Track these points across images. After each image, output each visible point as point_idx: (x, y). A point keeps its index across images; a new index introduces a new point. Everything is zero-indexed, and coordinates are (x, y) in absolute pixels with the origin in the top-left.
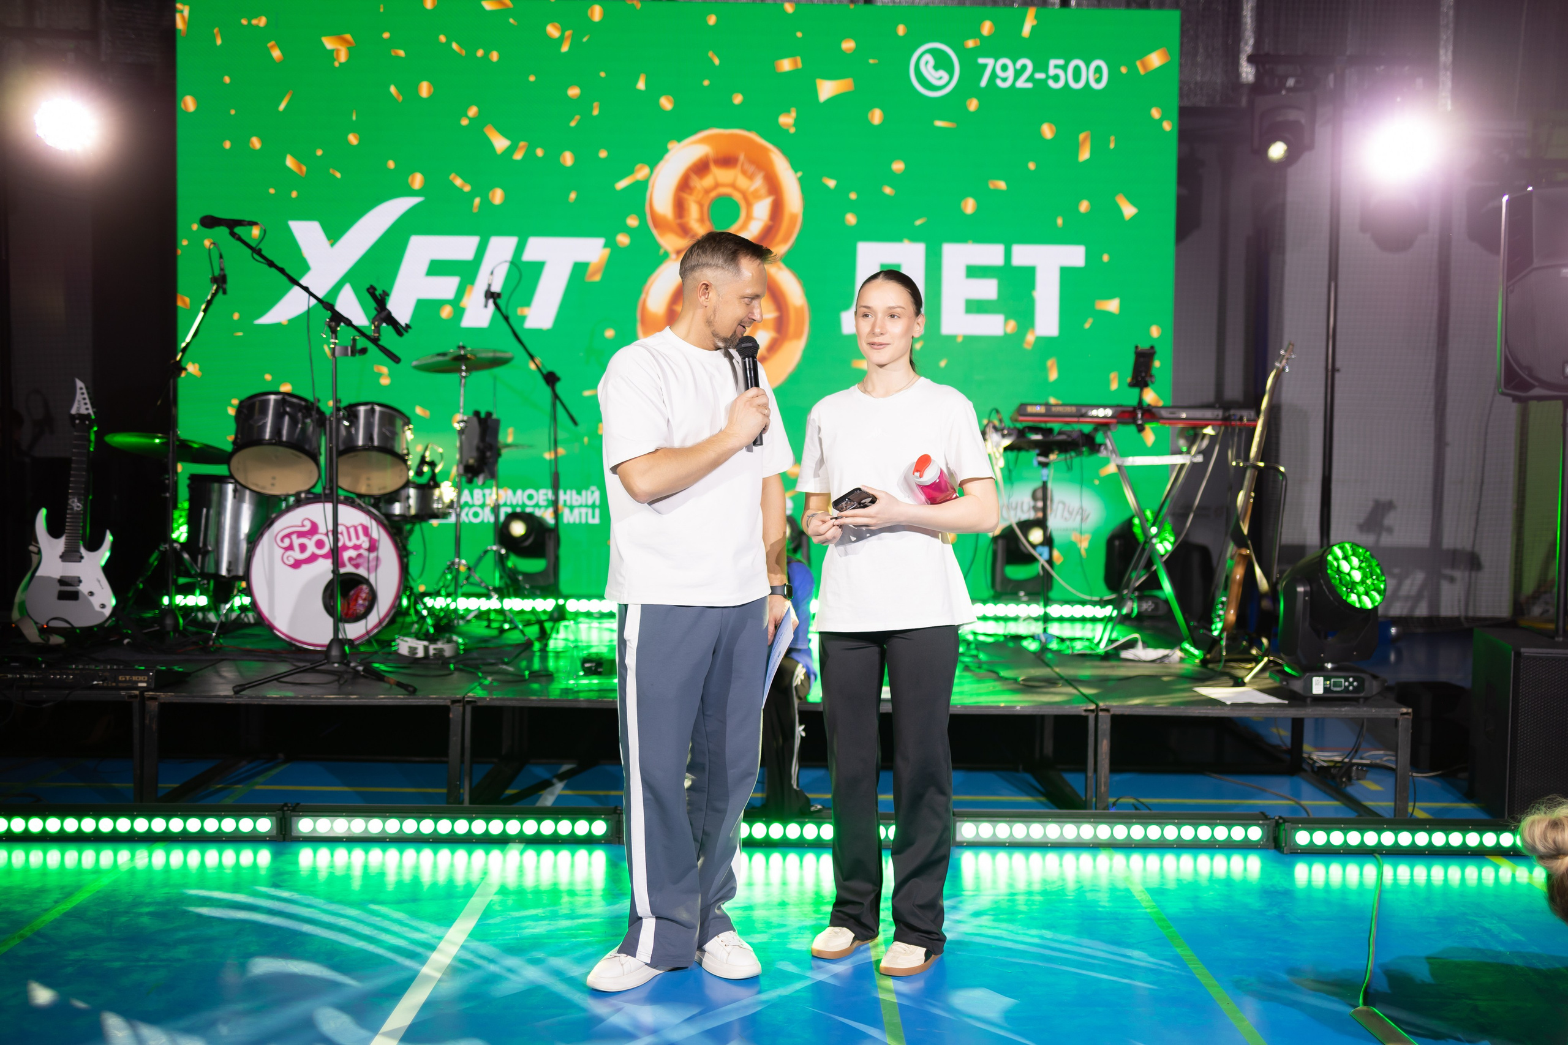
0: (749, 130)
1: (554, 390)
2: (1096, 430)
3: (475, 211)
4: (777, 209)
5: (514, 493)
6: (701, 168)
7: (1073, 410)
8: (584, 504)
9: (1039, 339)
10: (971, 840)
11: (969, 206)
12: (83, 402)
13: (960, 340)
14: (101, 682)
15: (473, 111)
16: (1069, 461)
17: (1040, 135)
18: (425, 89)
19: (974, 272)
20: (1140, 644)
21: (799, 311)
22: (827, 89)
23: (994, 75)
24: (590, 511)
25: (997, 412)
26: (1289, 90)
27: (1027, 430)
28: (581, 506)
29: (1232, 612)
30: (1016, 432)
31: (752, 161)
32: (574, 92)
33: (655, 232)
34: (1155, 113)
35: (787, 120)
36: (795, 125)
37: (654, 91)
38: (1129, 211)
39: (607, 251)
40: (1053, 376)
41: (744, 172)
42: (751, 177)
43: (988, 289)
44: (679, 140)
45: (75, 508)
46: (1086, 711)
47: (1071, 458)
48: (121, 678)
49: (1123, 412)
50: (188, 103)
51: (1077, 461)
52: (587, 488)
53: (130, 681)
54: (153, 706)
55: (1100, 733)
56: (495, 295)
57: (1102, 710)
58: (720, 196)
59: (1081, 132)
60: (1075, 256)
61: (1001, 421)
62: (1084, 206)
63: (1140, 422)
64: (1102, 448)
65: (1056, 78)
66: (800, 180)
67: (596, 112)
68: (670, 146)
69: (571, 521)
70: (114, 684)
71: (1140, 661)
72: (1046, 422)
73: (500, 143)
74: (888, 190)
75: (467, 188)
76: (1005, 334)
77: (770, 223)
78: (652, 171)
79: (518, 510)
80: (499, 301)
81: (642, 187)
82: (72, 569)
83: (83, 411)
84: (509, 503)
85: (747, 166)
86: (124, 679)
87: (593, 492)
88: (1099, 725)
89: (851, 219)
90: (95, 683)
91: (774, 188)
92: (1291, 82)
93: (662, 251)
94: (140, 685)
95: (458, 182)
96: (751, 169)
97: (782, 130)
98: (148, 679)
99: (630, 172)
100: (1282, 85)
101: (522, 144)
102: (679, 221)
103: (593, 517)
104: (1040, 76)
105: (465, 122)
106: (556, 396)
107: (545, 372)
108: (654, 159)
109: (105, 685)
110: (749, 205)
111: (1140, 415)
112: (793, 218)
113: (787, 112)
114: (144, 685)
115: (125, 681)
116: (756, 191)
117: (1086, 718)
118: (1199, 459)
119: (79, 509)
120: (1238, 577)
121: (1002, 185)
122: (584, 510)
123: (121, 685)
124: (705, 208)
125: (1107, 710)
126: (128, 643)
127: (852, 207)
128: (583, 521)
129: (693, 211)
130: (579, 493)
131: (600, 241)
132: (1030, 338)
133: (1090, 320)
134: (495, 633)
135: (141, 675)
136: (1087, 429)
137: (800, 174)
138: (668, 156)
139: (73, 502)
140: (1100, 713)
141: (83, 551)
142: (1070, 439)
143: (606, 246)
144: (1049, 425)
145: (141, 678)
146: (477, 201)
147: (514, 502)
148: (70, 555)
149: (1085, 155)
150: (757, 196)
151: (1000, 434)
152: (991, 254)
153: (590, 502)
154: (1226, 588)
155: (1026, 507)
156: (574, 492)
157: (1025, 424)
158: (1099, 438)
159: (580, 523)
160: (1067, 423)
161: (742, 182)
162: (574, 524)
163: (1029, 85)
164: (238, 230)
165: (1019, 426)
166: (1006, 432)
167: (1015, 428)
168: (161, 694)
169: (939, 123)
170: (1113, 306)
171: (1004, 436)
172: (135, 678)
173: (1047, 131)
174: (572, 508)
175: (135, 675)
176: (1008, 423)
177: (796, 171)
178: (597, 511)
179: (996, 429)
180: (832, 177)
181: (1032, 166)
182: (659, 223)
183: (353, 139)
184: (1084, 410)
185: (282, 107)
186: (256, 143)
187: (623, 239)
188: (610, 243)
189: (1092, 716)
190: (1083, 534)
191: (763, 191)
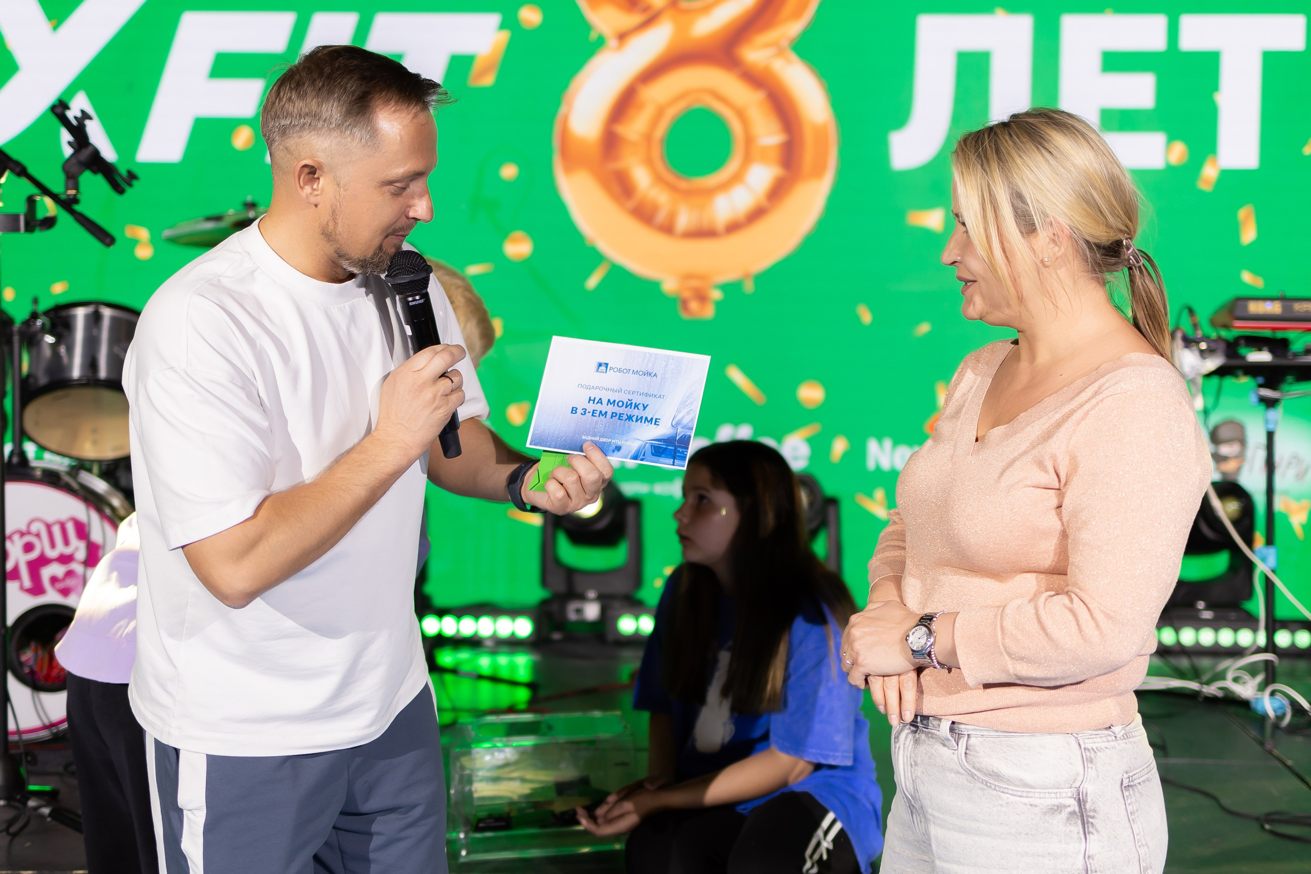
21: (821, 133)
25: (1190, 311)
27: (1242, 342)
30: (1222, 347)
33: (583, 5)
39: (505, 35)
61: (1196, 326)
72: (1279, 329)
93: (593, 35)
131: (493, 19)
143: (502, 26)
144: (1282, 335)
157: (1239, 333)
165: (1228, 334)
166: (1204, 347)
167: (1220, 338)
171: (1203, 354)
176: (1208, 330)
179: (1186, 340)
187: (530, 16)
188: (509, 23)
190: (1298, 498)
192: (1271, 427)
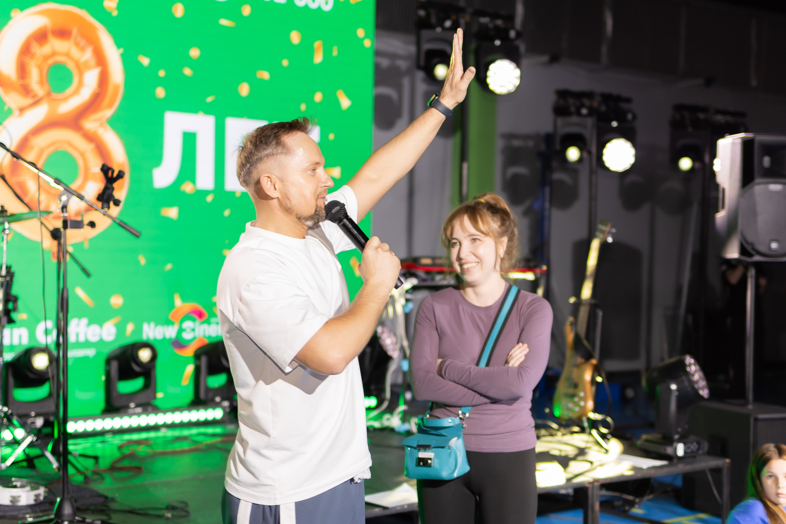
0: (81, 7)
4: (104, 80)
6: (41, 37)
11: (244, 90)
13: (238, 195)
17: (291, 40)
31: (83, 35)
34: (360, 33)
35: (110, 4)
36: (117, 9)
38: (345, 103)
41: (77, 44)
42: (83, 49)
44: (21, 9)
58: (56, 63)
59: (316, 41)
62: (318, 97)
66: (122, 56)
68: (13, 14)
74: (187, 71)
77: (98, 90)
85: (79, 39)
89: (160, 92)
91: (101, 60)
93: (6, 108)
96: (83, 42)
97: (108, 13)
102: (22, 82)
110: (81, 74)
112: (117, 87)
116: (87, 61)
121: (266, 75)
124: (45, 73)
127: (162, 82)
129: (34, 75)
137: (121, 50)
138: (11, 23)
149: (318, 59)
150: (88, 67)
161: (75, 52)
169: (223, 22)
170: (336, 172)
173: (295, 38)
177: (118, 47)
181: (286, 63)
182: (4, 82)
191: (93, 62)
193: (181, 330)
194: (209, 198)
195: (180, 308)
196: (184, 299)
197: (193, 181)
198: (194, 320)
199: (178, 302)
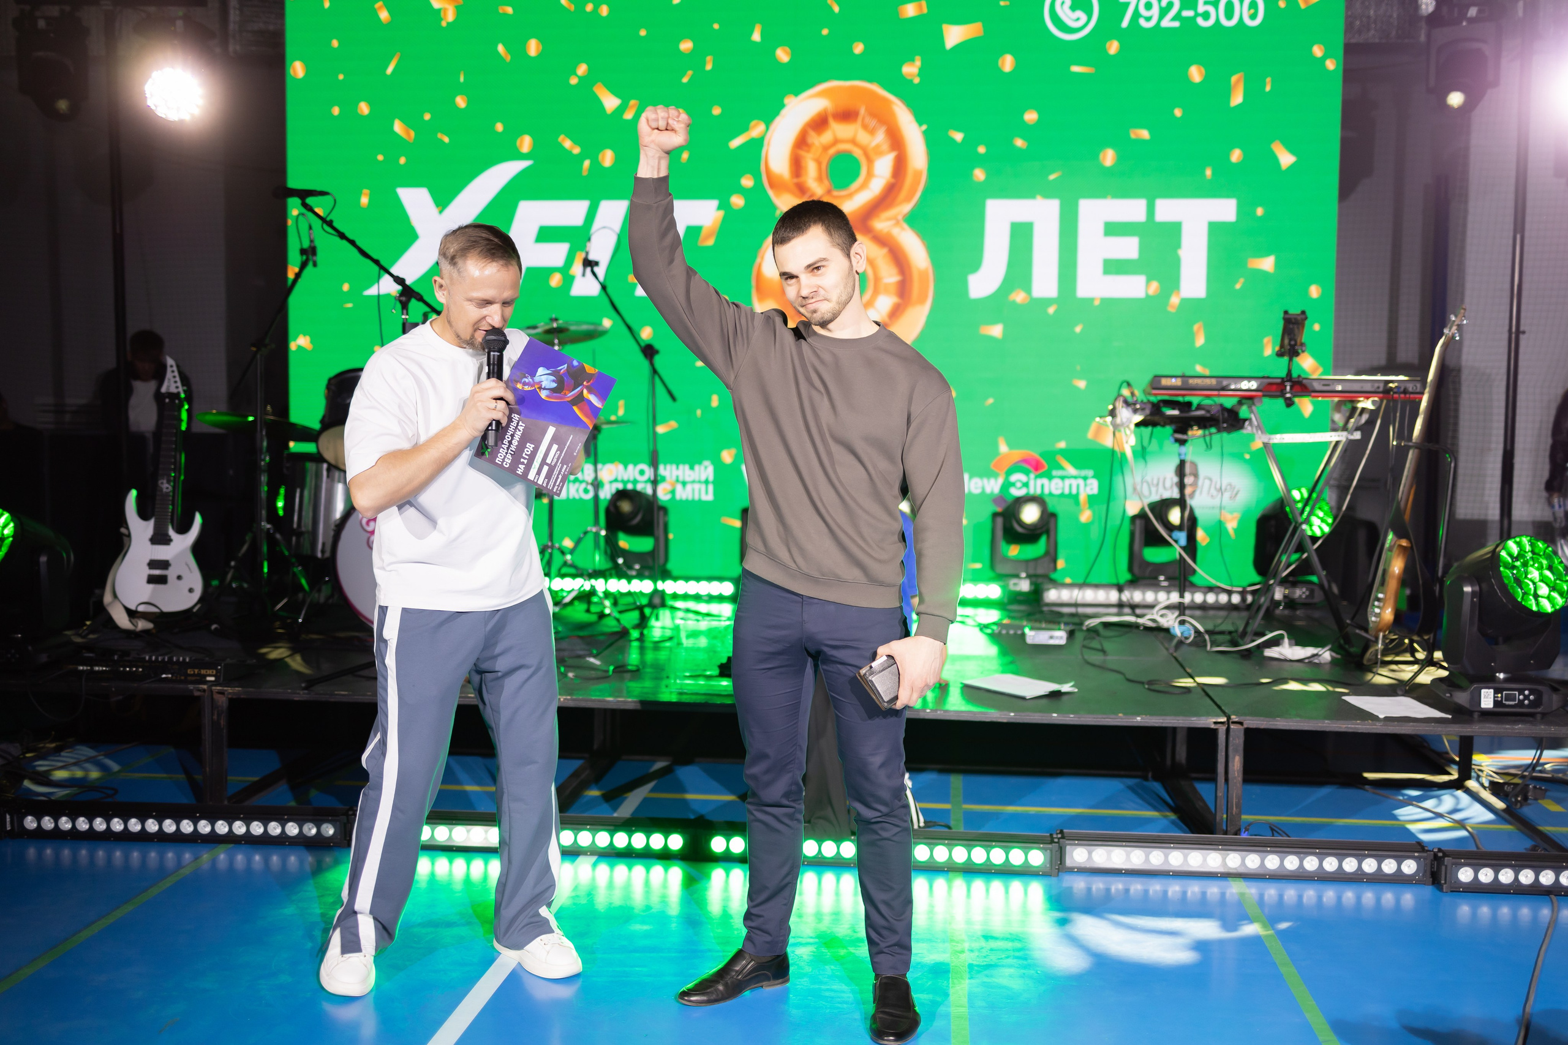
0: (871, 81)
1: (652, 364)
2: (1240, 403)
3: (585, 174)
4: (900, 166)
5: (626, 467)
6: (820, 123)
7: (1214, 382)
8: (697, 479)
9: (1185, 301)
10: (1083, 866)
11: (1109, 157)
12: (173, 380)
13: (1097, 303)
14: (170, 676)
15: (582, 69)
16: (1208, 438)
17: (1187, 78)
18: (533, 48)
19: (1113, 229)
20: (1286, 640)
21: (923, 275)
22: (954, 35)
23: (1136, 14)
24: (703, 487)
25: (1129, 385)
26: (1471, 21)
27: (1161, 404)
28: (693, 482)
29: (1389, 610)
30: (1149, 406)
31: (873, 114)
32: (686, 46)
33: (771, 193)
34: (1317, 51)
35: (911, 69)
36: (919, 75)
37: (771, 41)
38: (1286, 159)
39: (721, 213)
40: (1200, 341)
41: (865, 127)
42: (872, 132)
43: (1128, 248)
44: (797, 94)
45: (165, 490)
46: (1215, 723)
47: (1211, 434)
48: (190, 671)
49: (1270, 384)
50: (297, 69)
51: (1217, 438)
52: (700, 463)
53: (199, 675)
54: (222, 701)
55: (1231, 749)
56: (593, 264)
57: (1234, 723)
58: (839, 152)
59: (1234, 74)
60: (1225, 210)
61: (1134, 394)
62: (1236, 155)
63: (1288, 395)
64: (1247, 423)
65: (1206, 16)
66: (925, 134)
67: (709, 67)
68: (786, 101)
69: (684, 497)
70: (183, 678)
71: (1286, 660)
72: (1183, 395)
73: (610, 102)
74: (1019, 143)
75: (576, 151)
76: (1147, 295)
77: (893, 181)
78: (767, 128)
79: (630, 487)
80: (596, 269)
81: (757, 144)
82: (162, 552)
83: (173, 390)
84: (620, 478)
85: (868, 120)
86: (192, 672)
87: (706, 467)
88: (1231, 739)
89: (979, 174)
90: (164, 676)
91: (896, 142)
92: (1473, 12)
94: (209, 679)
95: (567, 144)
96: (872, 123)
97: (906, 82)
98: (217, 673)
99: (745, 129)
100: (1463, 15)
101: (632, 102)
102: (796, 180)
103: (707, 492)
104: (1188, 13)
105: (574, 81)
106: (655, 371)
107: (643, 344)
108: (770, 114)
109: (174, 678)
110: (870, 161)
111: (1288, 388)
112: (918, 174)
113: (911, 61)
114: (213, 679)
115: (194, 675)
116: (878, 146)
117: (1214, 732)
118: (1357, 436)
119: (168, 491)
120: (1397, 572)
121: (1145, 134)
122: (697, 486)
123: (189, 678)
124: (824, 166)
125: (1241, 723)
126: (216, 628)
127: (980, 161)
128: (696, 498)
129: (811, 169)
130: (692, 468)
131: (713, 204)
132: (1175, 300)
133: (1242, 280)
134: (593, 618)
135: (209, 669)
136: (1229, 403)
137: (924, 127)
138: (784, 112)
139: (162, 483)
140: (1232, 726)
141: (171, 533)
142: (1208, 415)
143: (719, 208)
144: (1187, 399)
145: (209, 672)
146: (587, 163)
147: (626, 478)
148: (160, 538)
149: (1237, 99)
150: (879, 152)
151: (1130, 409)
152: (1133, 210)
153: (703, 478)
154: (1383, 583)
155: (1168, 484)
156: (687, 467)
157: (1160, 398)
158: (1244, 412)
159: (693, 501)
160: (1208, 396)
161: (863, 137)
162: (687, 501)
163: (1176, 24)
164: (310, 200)
165: (1154, 399)
166: (1138, 406)
167: (1149, 401)
168: (230, 690)
169: (1075, 69)
170: (1267, 264)
171: (1135, 411)
172: (203, 672)
173: (1195, 74)
174: (684, 484)
175: (204, 669)
177: (920, 124)
178: (711, 488)
179: (1127, 403)
180: (958, 130)
181: (1178, 113)
182: (775, 183)
183: (461, 102)
184: (1225, 383)
185: (390, 70)
186: (364, 108)
187: (737, 201)
188: (724, 205)
189: (1222, 729)
190: (1231, 512)
191: (885, 147)
192: (1183, 457)
193: (1007, 485)
194: (1051, 310)
195: (1006, 456)
196: (1010, 445)
197: (1028, 289)
198: (1027, 474)
199: (1003, 448)
